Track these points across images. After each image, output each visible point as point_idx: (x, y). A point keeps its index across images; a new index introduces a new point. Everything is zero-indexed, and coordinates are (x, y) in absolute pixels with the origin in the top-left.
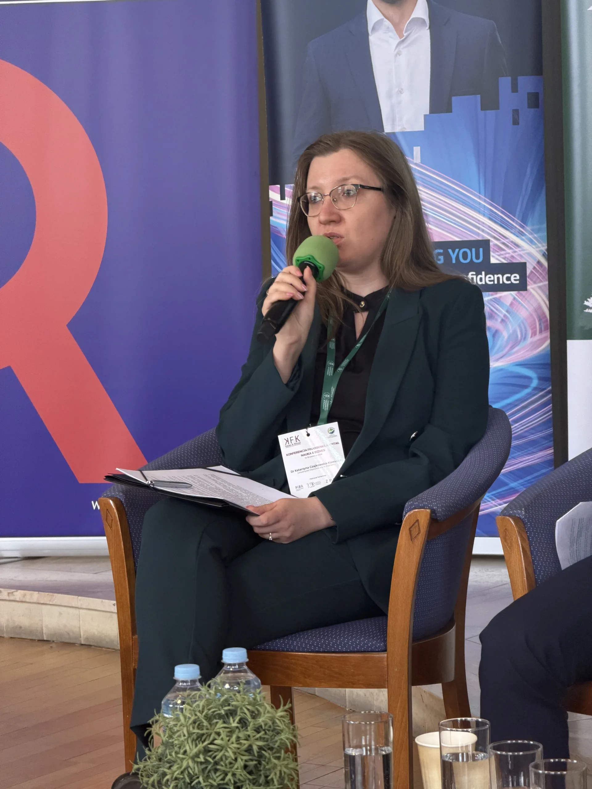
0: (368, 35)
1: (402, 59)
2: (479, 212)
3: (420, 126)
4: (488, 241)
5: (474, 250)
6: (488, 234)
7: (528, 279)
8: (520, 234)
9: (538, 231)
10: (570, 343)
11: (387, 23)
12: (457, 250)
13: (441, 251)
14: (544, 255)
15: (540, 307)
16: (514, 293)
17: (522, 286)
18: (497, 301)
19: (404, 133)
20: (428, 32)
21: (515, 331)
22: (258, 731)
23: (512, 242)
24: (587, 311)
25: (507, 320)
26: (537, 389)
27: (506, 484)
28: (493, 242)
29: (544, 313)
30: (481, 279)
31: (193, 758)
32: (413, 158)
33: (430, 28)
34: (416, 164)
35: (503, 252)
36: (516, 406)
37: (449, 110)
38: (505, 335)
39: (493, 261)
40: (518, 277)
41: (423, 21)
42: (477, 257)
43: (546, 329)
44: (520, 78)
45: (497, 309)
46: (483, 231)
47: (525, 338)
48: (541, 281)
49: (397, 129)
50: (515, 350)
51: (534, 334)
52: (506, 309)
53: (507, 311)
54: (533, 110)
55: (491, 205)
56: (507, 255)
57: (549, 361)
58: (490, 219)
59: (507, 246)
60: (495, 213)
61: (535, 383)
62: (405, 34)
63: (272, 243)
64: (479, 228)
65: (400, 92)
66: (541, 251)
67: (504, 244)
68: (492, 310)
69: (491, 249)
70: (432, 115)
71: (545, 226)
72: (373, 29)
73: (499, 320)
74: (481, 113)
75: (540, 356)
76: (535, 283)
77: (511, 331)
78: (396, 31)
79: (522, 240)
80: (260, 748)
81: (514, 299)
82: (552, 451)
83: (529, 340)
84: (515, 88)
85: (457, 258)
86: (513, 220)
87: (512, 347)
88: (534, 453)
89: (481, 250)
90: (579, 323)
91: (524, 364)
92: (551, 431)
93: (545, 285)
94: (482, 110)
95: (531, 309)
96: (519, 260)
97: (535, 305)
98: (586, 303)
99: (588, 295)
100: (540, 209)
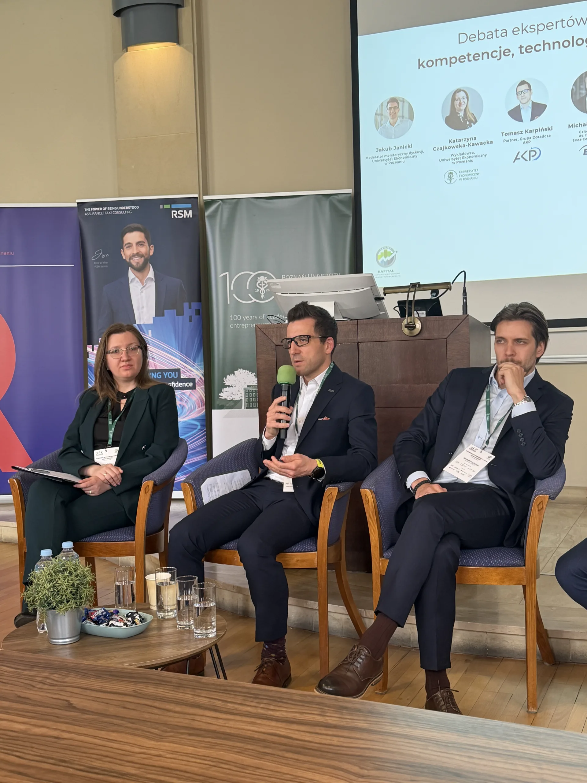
0: (129, 284)
1: (143, 294)
2: (176, 357)
3: (151, 322)
4: (180, 369)
5: (174, 373)
6: (180, 366)
7: (196, 385)
8: (193, 366)
9: (200, 365)
10: (214, 411)
11: (137, 279)
12: (167, 373)
13: (160, 373)
14: (203, 375)
15: (201, 396)
16: (190, 390)
17: (194, 388)
18: (184, 394)
19: (144, 324)
20: (154, 283)
21: (191, 406)
22: (77, 576)
23: (189, 370)
24: (220, 398)
25: (187, 402)
26: (200, 430)
27: (188, 469)
28: (182, 369)
29: (203, 399)
30: (177, 385)
31: (48, 590)
33: (155, 282)
34: (150, 337)
35: (186, 374)
36: (190, 437)
37: (163, 315)
38: (187, 408)
39: (182, 377)
40: (192, 384)
41: (152, 279)
42: (175, 376)
43: (204, 405)
44: (192, 303)
45: (183, 397)
46: (178, 365)
47: (195, 409)
48: (201, 386)
49: (142, 323)
50: (191, 414)
51: (199, 407)
53: (188, 398)
54: (198, 316)
55: (181, 354)
56: (188, 375)
57: (205, 418)
58: (180, 360)
59: (187, 371)
60: (182, 358)
61: (199, 427)
62: (145, 284)
63: (88, 369)
64: (176, 364)
65: (143, 307)
66: (201, 373)
67: (186, 370)
69: (181, 372)
70: (157, 317)
71: (203, 363)
72: (131, 282)
73: (184, 401)
74: (176, 317)
75: (202, 416)
76: (199, 386)
77: (189, 406)
78: (141, 282)
79: (194, 368)
80: (78, 584)
81: (191, 393)
82: (206, 455)
83: (197, 410)
84: (190, 308)
85: (167, 376)
86: (190, 361)
87: (190, 412)
88: (199, 456)
89: (177, 373)
90: (217, 403)
91: (194, 420)
92: (206, 447)
93: (203, 387)
94: (177, 315)
95: (197, 397)
96: (192, 377)
97: (199, 395)
98: (220, 395)
99: (221, 391)
100: (201, 356)
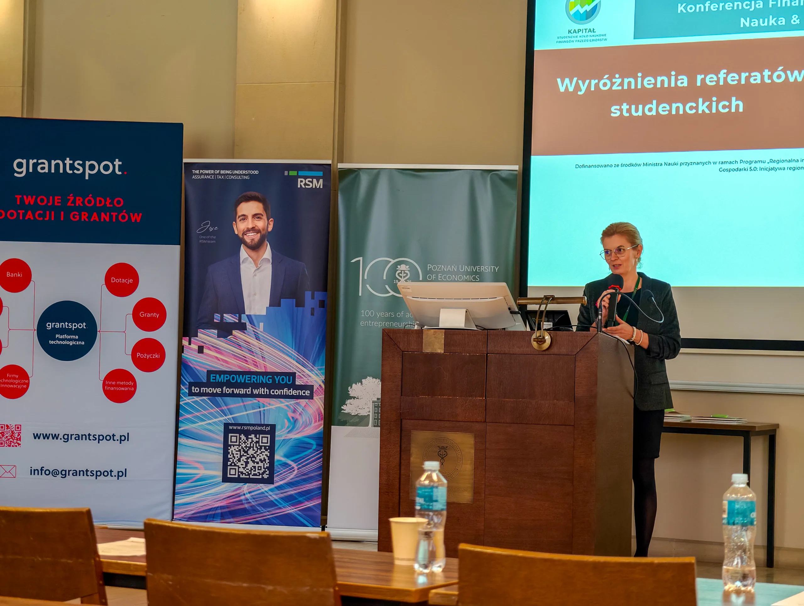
0: (240, 264)
1: (257, 278)
2: (291, 357)
3: (264, 313)
4: (295, 373)
5: (287, 377)
6: (295, 369)
7: (314, 394)
8: (311, 371)
9: (320, 370)
10: (333, 427)
11: (250, 259)
12: (279, 377)
13: (271, 377)
14: (323, 382)
15: (319, 408)
16: (307, 400)
17: (311, 397)
18: (298, 404)
19: (255, 315)
20: (271, 266)
21: (306, 420)
23: (307, 374)
24: (342, 411)
25: (302, 414)
26: (316, 450)
27: (297, 499)
28: (298, 374)
29: (321, 412)
30: (290, 392)
32: (259, 328)
33: (272, 263)
34: (261, 332)
35: (302, 379)
36: (305, 458)
37: (279, 305)
38: (301, 421)
39: (297, 383)
40: (309, 393)
41: (269, 260)
42: (289, 381)
43: (322, 419)
44: (316, 293)
45: (297, 408)
46: (293, 368)
47: (311, 424)
48: (320, 395)
49: (252, 313)
50: (306, 429)
51: (315, 422)
52: (302, 408)
53: (303, 410)
54: (321, 309)
55: (298, 355)
56: (304, 381)
57: (322, 436)
58: (297, 362)
59: (305, 376)
60: (299, 359)
61: (314, 447)
62: (259, 266)
63: (182, 367)
64: (291, 366)
65: (255, 294)
66: (322, 380)
67: (303, 375)
68: (295, 409)
69: (296, 377)
70: (271, 307)
71: (324, 367)
72: (243, 262)
73: (298, 414)
75: (318, 434)
76: (317, 396)
77: (304, 420)
78: (255, 264)
79: (312, 373)
81: (307, 403)
82: (321, 482)
83: (313, 425)
84: (313, 298)
85: (279, 381)
86: (308, 363)
87: (304, 428)
88: (312, 483)
90: (338, 417)
91: (308, 437)
92: (321, 472)
93: (322, 397)
95: (315, 409)
96: (310, 384)
97: (317, 407)
98: (342, 407)
99: (344, 404)
100: (323, 358)
